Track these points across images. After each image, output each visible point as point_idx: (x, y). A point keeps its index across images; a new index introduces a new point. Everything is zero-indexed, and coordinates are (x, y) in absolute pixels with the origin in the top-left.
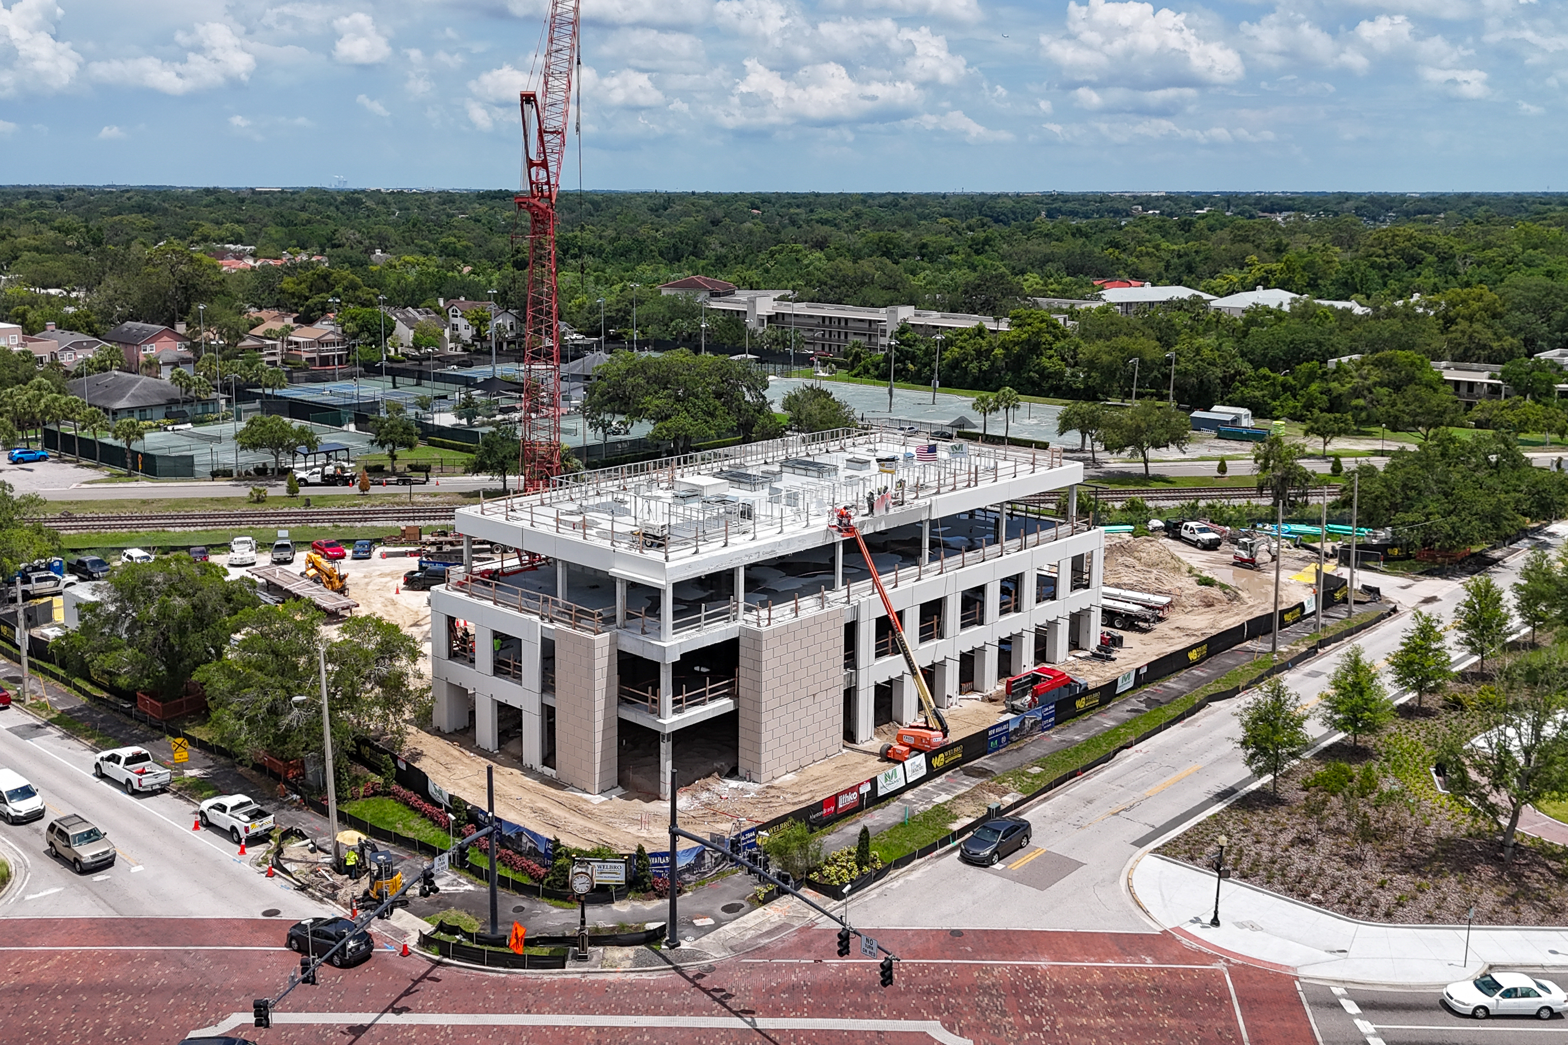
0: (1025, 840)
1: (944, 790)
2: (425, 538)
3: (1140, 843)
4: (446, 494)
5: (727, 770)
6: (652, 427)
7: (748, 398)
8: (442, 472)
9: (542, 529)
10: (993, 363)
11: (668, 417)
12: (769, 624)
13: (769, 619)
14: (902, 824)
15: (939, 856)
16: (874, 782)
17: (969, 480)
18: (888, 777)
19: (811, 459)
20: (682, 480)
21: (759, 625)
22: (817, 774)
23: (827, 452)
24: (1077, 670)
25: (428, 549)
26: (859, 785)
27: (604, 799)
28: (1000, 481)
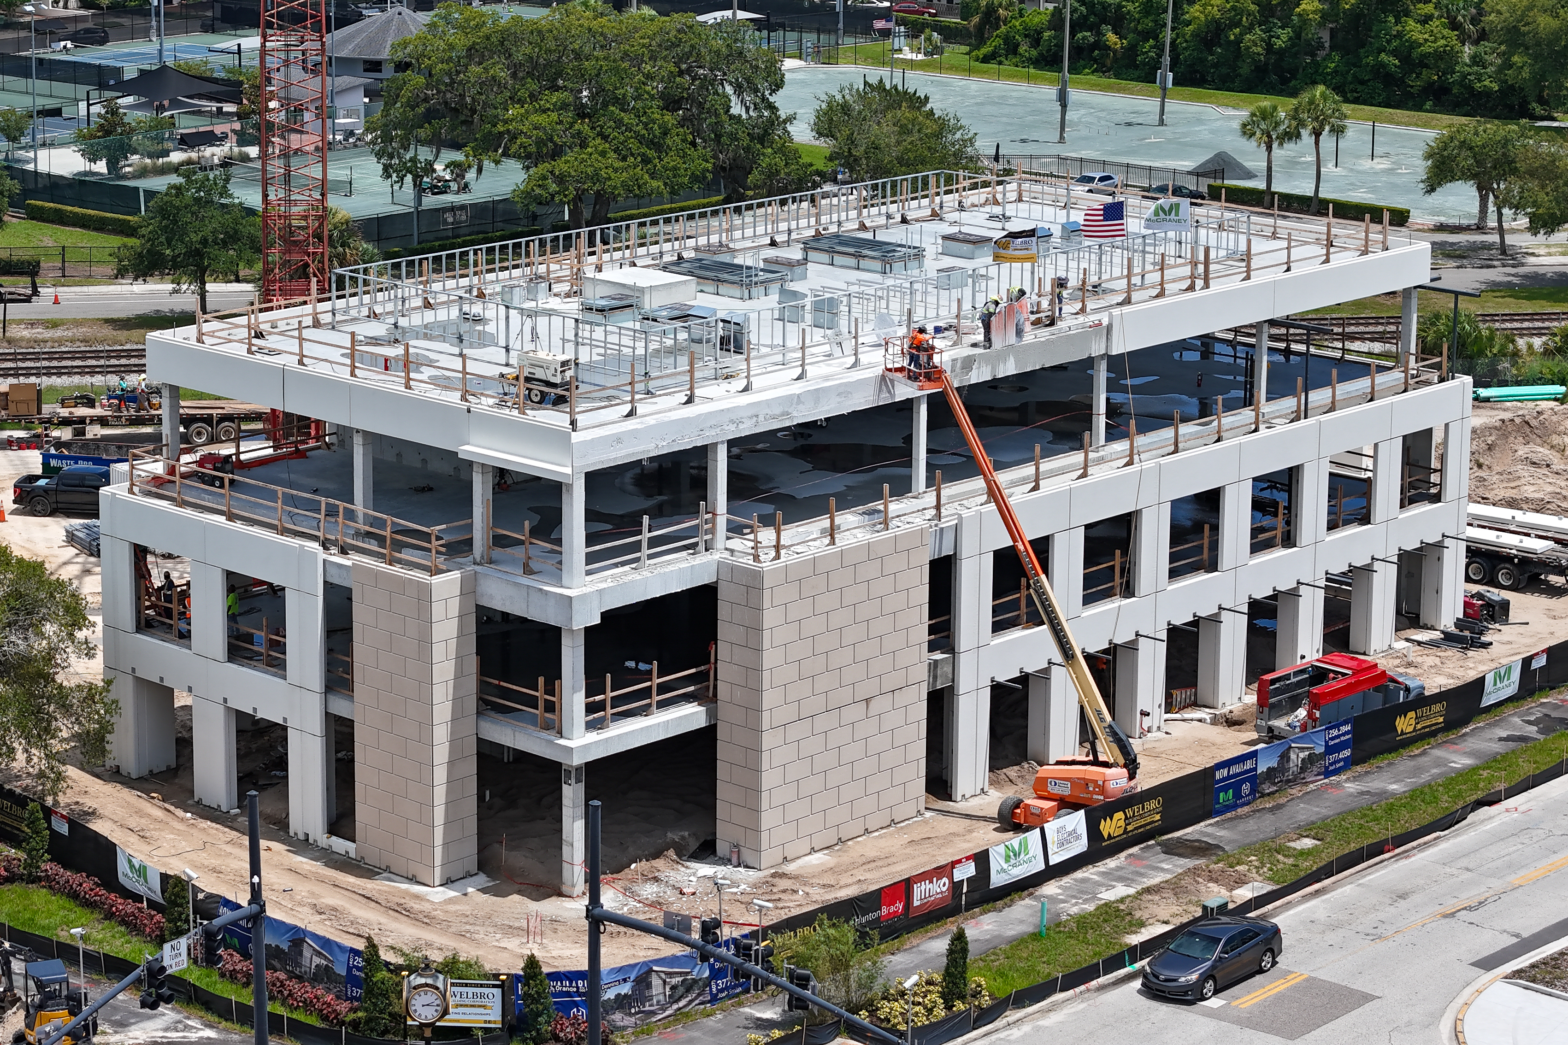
0: (1268, 958)
1: (1121, 879)
2: (47, 409)
3: (1488, 963)
4: (78, 323)
5: (694, 845)
6: (521, 176)
7: (736, 109)
8: (64, 278)
9: (323, 369)
10: (1298, 35)
11: (557, 153)
12: (778, 557)
13: (778, 547)
14: (1036, 936)
15: (1102, 988)
16: (982, 859)
17: (1193, 277)
18: (1013, 855)
19: (869, 236)
20: (599, 276)
21: (756, 558)
22: (871, 854)
23: (904, 221)
24: (1410, 665)
25: (56, 433)
26: (954, 864)
27: (452, 894)
28: (1257, 278)
